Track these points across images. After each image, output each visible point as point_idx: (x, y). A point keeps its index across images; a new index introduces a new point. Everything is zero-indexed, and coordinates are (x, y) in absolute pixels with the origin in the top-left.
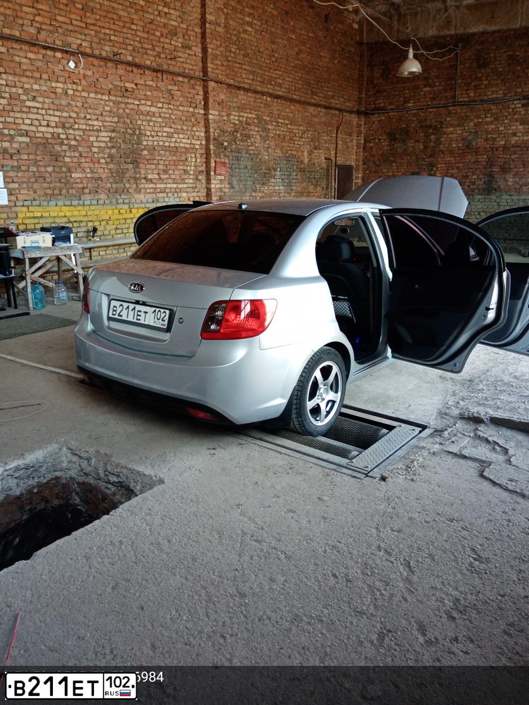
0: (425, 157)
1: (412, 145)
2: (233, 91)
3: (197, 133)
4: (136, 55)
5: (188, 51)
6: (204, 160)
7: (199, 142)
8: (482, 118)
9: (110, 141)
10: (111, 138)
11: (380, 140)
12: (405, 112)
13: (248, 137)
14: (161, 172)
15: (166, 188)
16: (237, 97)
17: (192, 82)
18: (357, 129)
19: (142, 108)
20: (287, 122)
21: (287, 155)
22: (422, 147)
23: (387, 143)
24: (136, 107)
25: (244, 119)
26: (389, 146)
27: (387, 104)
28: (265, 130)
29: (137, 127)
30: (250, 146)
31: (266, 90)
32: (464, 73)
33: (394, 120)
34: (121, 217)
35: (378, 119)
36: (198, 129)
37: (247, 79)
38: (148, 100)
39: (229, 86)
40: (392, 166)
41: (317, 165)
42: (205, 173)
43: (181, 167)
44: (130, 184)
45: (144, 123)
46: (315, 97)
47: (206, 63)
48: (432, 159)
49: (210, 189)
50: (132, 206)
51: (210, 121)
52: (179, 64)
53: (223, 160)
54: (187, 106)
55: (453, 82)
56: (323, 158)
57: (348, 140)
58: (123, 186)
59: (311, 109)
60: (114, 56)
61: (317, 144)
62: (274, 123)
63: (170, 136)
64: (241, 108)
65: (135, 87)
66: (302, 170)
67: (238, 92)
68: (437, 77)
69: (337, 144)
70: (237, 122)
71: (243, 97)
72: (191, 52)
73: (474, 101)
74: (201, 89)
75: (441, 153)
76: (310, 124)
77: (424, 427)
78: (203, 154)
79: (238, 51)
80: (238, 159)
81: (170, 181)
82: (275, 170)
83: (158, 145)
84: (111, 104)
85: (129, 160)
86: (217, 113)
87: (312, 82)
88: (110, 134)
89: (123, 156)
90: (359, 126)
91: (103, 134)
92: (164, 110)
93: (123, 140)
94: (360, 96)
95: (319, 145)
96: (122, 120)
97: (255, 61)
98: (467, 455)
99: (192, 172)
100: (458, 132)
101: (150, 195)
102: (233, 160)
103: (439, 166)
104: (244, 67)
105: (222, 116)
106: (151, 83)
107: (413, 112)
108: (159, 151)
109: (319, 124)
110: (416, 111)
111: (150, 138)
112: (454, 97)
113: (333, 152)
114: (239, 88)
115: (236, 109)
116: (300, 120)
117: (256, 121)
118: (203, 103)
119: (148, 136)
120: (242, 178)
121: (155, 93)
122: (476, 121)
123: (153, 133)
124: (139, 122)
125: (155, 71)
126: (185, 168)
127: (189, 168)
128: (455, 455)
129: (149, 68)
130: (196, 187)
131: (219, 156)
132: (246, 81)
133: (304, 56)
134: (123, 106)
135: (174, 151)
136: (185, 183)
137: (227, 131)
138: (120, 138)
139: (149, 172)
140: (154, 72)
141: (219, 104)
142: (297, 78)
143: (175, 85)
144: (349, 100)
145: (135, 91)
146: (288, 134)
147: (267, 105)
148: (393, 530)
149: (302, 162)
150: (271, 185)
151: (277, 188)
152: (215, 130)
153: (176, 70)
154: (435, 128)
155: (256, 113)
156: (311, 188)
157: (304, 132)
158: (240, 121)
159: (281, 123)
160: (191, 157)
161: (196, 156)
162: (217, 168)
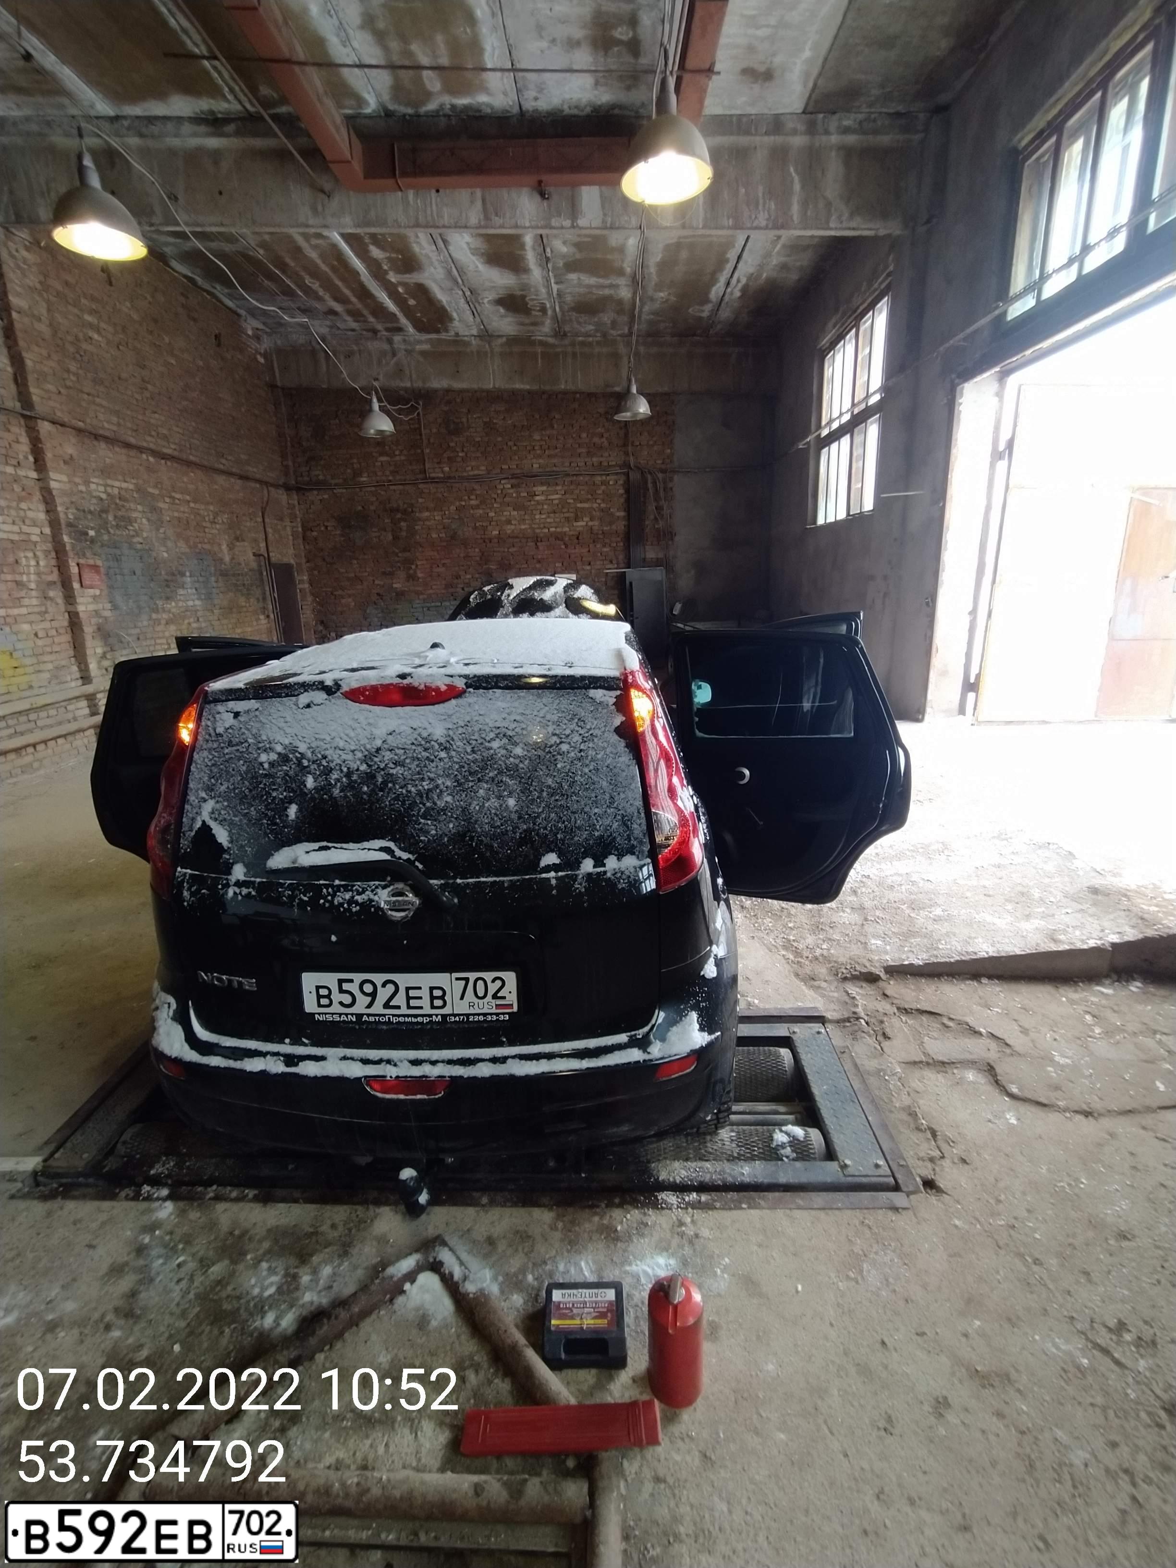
0: (397, 551)
1: (377, 534)
2: (86, 440)
3: (30, 514)
6: (53, 562)
7: (37, 531)
8: (465, 500)
11: (327, 527)
12: (358, 490)
13: (130, 521)
16: (96, 453)
18: (289, 511)
20: (188, 498)
21: (197, 550)
23: (338, 532)
25: (116, 491)
26: (342, 535)
27: (329, 477)
28: (154, 509)
30: (133, 536)
32: (432, 441)
33: (343, 500)
35: (319, 498)
36: (32, 507)
37: (108, 422)
39: (79, 431)
40: (351, 563)
41: (243, 564)
42: (60, 585)
43: (9, 577)
46: (224, 461)
47: (26, 385)
48: (409, 554)
49: (77, 613)
51: (55, 492)
53: (91, 562)
55: (419, 451)
56: (250, 554)
57: (279, 527)
59: (221, 479)
61: (238, 532)
62: (167, 500)
66: (224, 574)
67: (96, 442)
68: (397, 443)
69: (266, 532)
70: (104, 496)
71: (105, 454)
73: (449, 478)
74: (24, 434)
75: (418, 546)
76: (222, 502)
77: (822, 1021)
78: (50, 551)
79: (81, 372)
80: (117, 559)
82: (183, 574)
86: (64, 478)
87: (214, 437)
90: (291, 507)
94: (285, 463)
95: (241, 534)
97: (114, 393)
98: (944, 1058)
99: (33, 586)
100: (437, 518)
102: (108, 560)
104: (98, 400)
105: (76, 485)
109: (236, 501)
110: (373, 489)
112: (424, 471)
113: (263, 545)
114: (96, 437)
115: (97, 473)
116: (207, 495)
117: (135, 495)
118: (32, 458)
120: (130, 591)
126: (18, 578)
127: (25, 578)
130: (46, 612)
131: (84, 556)
132: (106, 425)
133: (194, 395)
136: (21, 606)
137: (89, 512)
141: (65, 462)
142: (190, 429)
144: (270, 468)
146: (192, 517)
147: (150, 469)
149: (221, 560)
150: (180, 600)
151: (190, 603)
152: (67, 508)
155: (134, 481)
156: (242, 601)
157: (216, 515)
158: (109, 495)
159: (179, 499)
160: (26, 557)
161: (34, 553)
162: (84, 576)
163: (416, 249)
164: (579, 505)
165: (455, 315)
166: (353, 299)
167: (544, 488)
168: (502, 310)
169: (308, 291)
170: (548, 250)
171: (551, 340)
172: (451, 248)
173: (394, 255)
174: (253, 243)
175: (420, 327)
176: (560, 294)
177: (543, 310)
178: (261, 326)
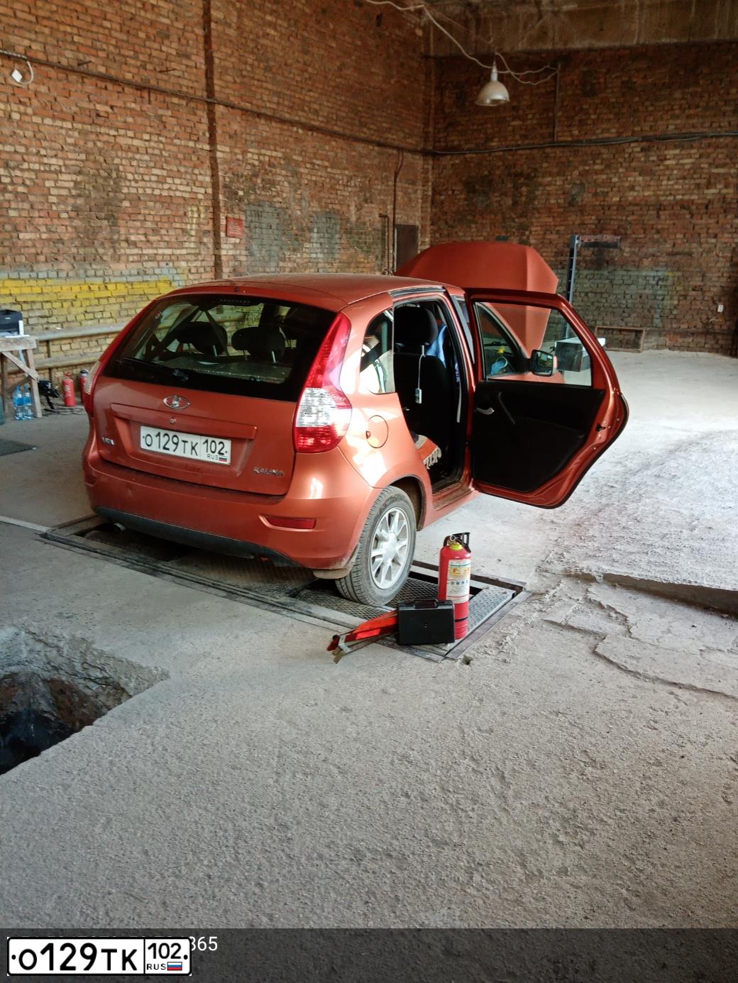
0: (514, 216)
1: (498, 199)
2: (250, 118)
3: (200, 178)
4: (109, 63)
5: (185, 61)
6: (210, 215)
7: (202, 191)
8: (589, 165)
9: (75, 188)
10: (76, 183)
11: (453, 191)
12: (487, 155)
13: (273, 183)
14: (150, 232)
15: (156, 254)
16: (256, 128)
17: (192, 105)
18: (422, 176)
19: (122, 141)
20: (327, 164)
21: (328, 210)
22: (510, 202)
23: (463, 196)
24: (112, 140)
25: (267, 159)
26: (466, 199)
27: (463, 143)
28: (296, 174)
29: (113, 167)
30: (275, 196)
31: (297, 118)
32: (566, 103)
33: (472, 165)
34: (91, 295)
35: (451, 162)
36: (202, 172)
37: (270, 102)
38: (129, 130)
39: (245, 111)
40: (470, 227)
41: (368, 224)
42: (212, 234)
43: (178, 225)
44: (104, 248)
45: (124, 162)
46: (365, 130)
47: (212, 78)
48: (525, 219)
49: (220, 256)
50: (107, 281)
51: (219, 161)
52: (173, 80)
53: (237, 216)
54: (185, 139)
55: (551, 114)
56: (377, 215)
57: (410, 191)
58: (94, 252)
59: (360, 147)
60: (79, 65)
61: (368, 195)
62: (308, 166)
63: (161, 180)
64: (262, 143)
65: (110, 110)
66: (348, 232)
67: (257, 120)
68: (530, 107)
69: (395, 195)
70: (256, 163)
71: (264, 128)
72: (191, 64)
73: (578, 141)
74: (206, 116)
75: (535, 212)
76: (359, 168)
77: (517, 589)
78: (209, 207)
79: (256, 63)
80: (259, 215)
81: (162, 244)
82: (311, 230)
83: (145, 194)
84: (76, 134)
85: (103, 215)
86: (227, 149)
87: (360, 109)
88: (74, 177)
89: (94, 209)
90: (426, 171)
91: (65, 177)
92: (153, 144)
93: (93, 187)
94: (426, 130)
95: (371, 196)
96: (92, 157)
97: (279, 78)
98: (575, 626)
99: (193, 233)
100: (558, 183)
101: (133, 265)
102: (251, 215)
103: (533, 229)
104: (265, 85)
105: (236, 154)
106: (133, 105)
107: (497, 154)
108: (145, 201)
109: (371, 166)
110: (501, 153)
111: (133, 184)
112: (552, 135)
113: (390, 207)
114: (259, 115)
115: (254, 144)
116: (344, 161)
117: (282, 162)
118: (207, 135)
119: (130, 181)
120: (265, 242)
121: (139, 120)
122: (581, 168)
123: (136, 176)
124: (117, 161)
125: (140, 88)
126: (184, 226)
127: (189, 227)
128: (560, 625)
129: (129, 84)
130: (199, 254)
131: (232, 211)
132: (268, 105)
133: (348, 72)
134: (93, 137)
135: (167, 201)
136: (183, 248)
137: (242, 176)
138: (88, 183)
139: (132, 231)
140: (137, 89)
141: (230, 137)
142: (340, 103)
143: (168, 108)
144: (411, 135)
145: (111, 116)
146: (328, 180)
147: (297, 140)
148: (480, 730)
149: (348, 220)
150: (305, 252)
151: (314, 256)
152: (226, 173)
153: (169, 87)
154: (528, 177)
155: (283, 150)
156: (361, 257)
157: (350, 178)
158: (260, 162)
159: (318, 165)
160: (192, 211)
161: (198, 210)
162: (230, 227)
164: (715, 171)
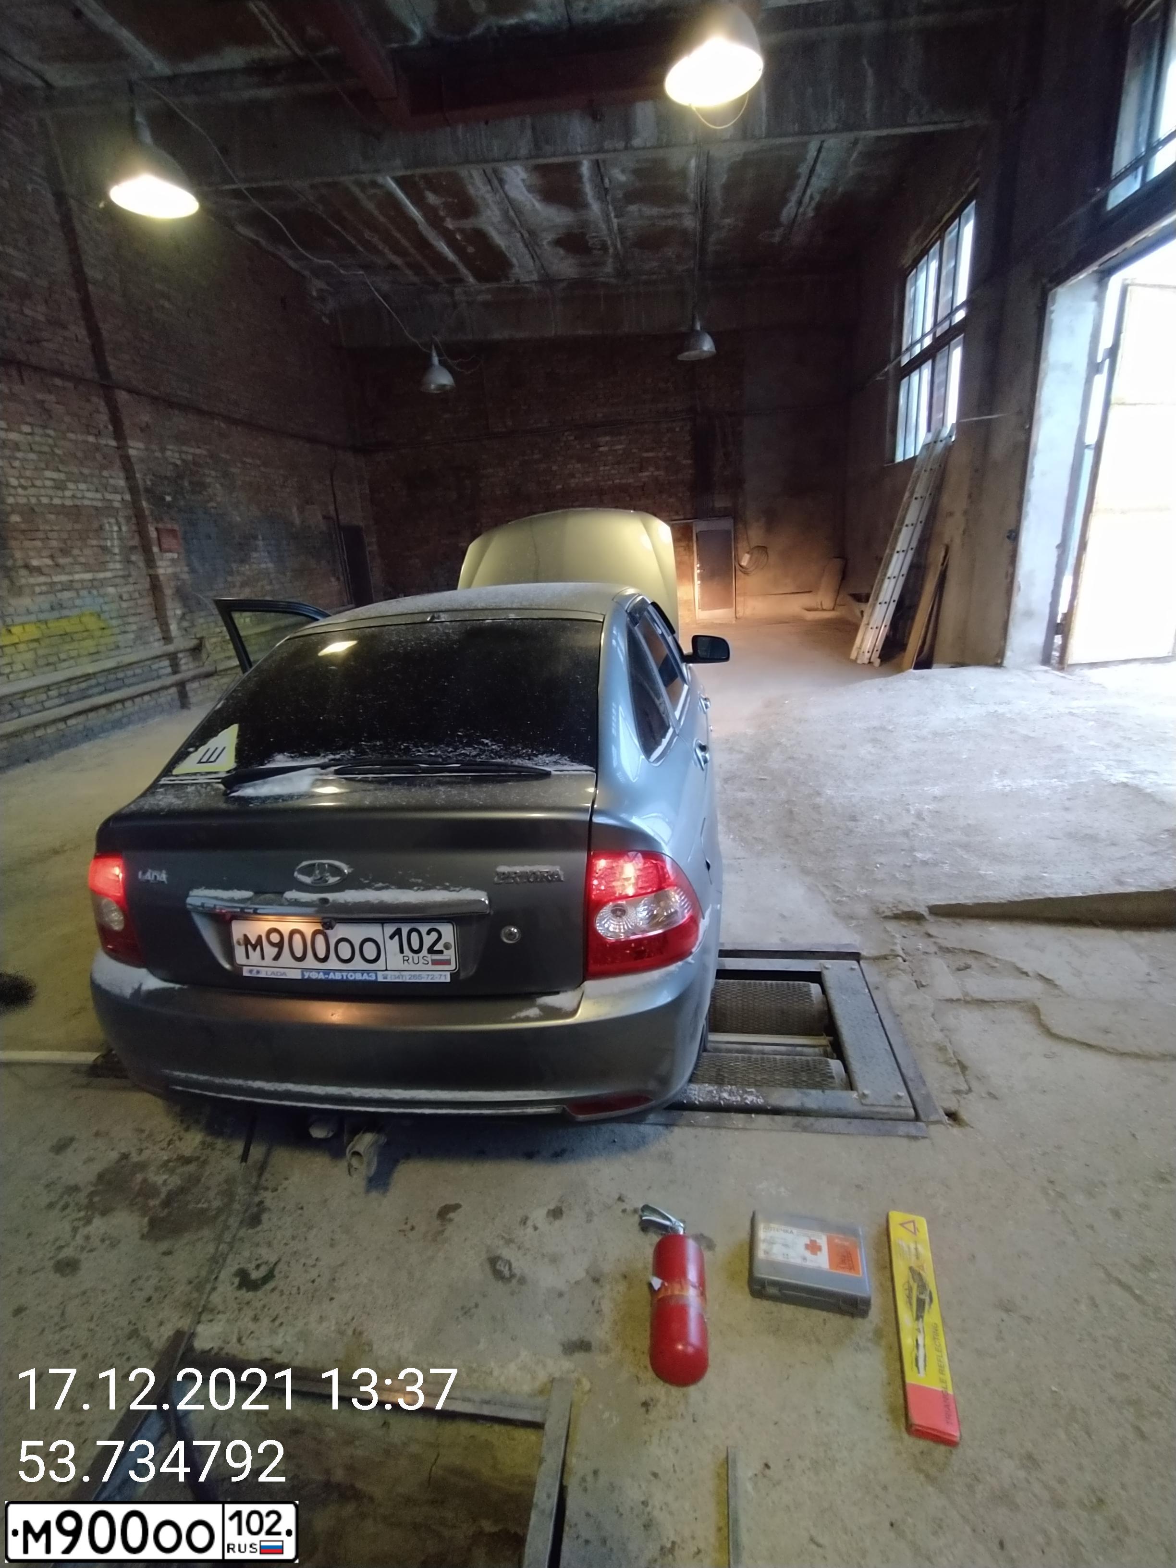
1: (442, 493)
2: (162, 408)
3: (112, 481)
5: (62, 332)
6: (134, 528)
7: (118, 497)
8: (528, 455)
11: (393, 488)
12: (422, 449)
13: (203, 486)
14: (57, 553)
15: (72, 581)
16: (171, 420)
17: (82, 388)
18: (356, 473)
21: (269, 514)
22: (455, 495)
23: (405, 493)
25: (190, 458)
26: (408, 496)
27: (394, 437)
28: (226, 474)
30: (208, 501)
31: (216, 410)
32: (495, 394)
33: (408, 460)
35: (386, 459)
36: (113, 474)
37: (181, 389)
40: (418, 524)
41: (314, 527)
42: (141, 550)
43: (94, 542)
46: (292, 424)
47: (103, 356)
49: (157, 576)
51: (133, 460)
52: (48, 354)
53: (169, 526)
54: (82, 433)
55: (482, 406)
56: (320, 517)
57: (348, 490)
59: (291, 443)
61: (307, 496)
62: (239, 465)
63: (60, 486)
64: (181, 438)
66: (295, 537)
67: (170, 410)
68: (460, 399)
69: (334, 495)
70: (179, 462)
71: (180, 421)
72: (70, 335)
73: (514, 432)
74: (103, 403)
76: (292, 466)
78: (130, 517)
79: (154, 341)
80: (193, 523)
81: (78, 568)
82: (255, 538)
83: (40, 504)
86: (141, 445)
87: (282, 401)
90: (359, 469)
92: (38, 438)
94: (351, 425)
95: (311, 497)
97: (185, 361)
99: (116, 550)
100: (500, 474)
101: (42, 597)
102: (185, 525)
104: (170, 368)
105: (153, 451)
107: (433, 448)
108: (43, 514)
109: (305, 465)
110: (437, 447)
111: (20, 491)
112: (487, 427)
113: (332, 508)
114: (171, 405)
115: (172, 440)
116: (277, 459)
117: (208, 460)
118: (110, 427)
119: (15, 487)
120: (206, 554)
121: (12, 406)
122: (521, 459)
123: (23, 481)
125: (4, 362)
126: (102, 543)
127: (109, 543)
130: (129, 576)
131: (162, 521)
132: (179, 393)
133: (262, 359)
135: (74, 513)
136: (107, 570)
137: (165, 478)
139: (31, 554)
141: (142, 430)
142: (260, 394)
143: (50, 392)
144: (338, 430)
146: (263, 481)
147: (221, 435)
149: (292, 523)
150: (253, 563)
151: (263, 566)
152: (145, 475)
153: (45, 363)
154: (469, 470)
155: (208, 447)
156: (313, 564)
157: (286, 478)
158: (183, 461)
159: (250, 464)
160: (109, 523)
161: (117, 519)
162: (163, 540)
163: (472, 191)
164: (645, 455)
165: (514, 261)
166: (412, 251)
167: (608, 438)
168: (562, 252)
169: (367, 245)
170: (607, 181)
171: (613, 281)
172: (507, 187)
173: (450, 200)
174: (311, 198)
175: (481, 276)
176: (621, 230)
177: (604, 247)
178: (324, 286)
